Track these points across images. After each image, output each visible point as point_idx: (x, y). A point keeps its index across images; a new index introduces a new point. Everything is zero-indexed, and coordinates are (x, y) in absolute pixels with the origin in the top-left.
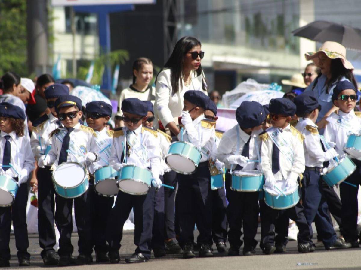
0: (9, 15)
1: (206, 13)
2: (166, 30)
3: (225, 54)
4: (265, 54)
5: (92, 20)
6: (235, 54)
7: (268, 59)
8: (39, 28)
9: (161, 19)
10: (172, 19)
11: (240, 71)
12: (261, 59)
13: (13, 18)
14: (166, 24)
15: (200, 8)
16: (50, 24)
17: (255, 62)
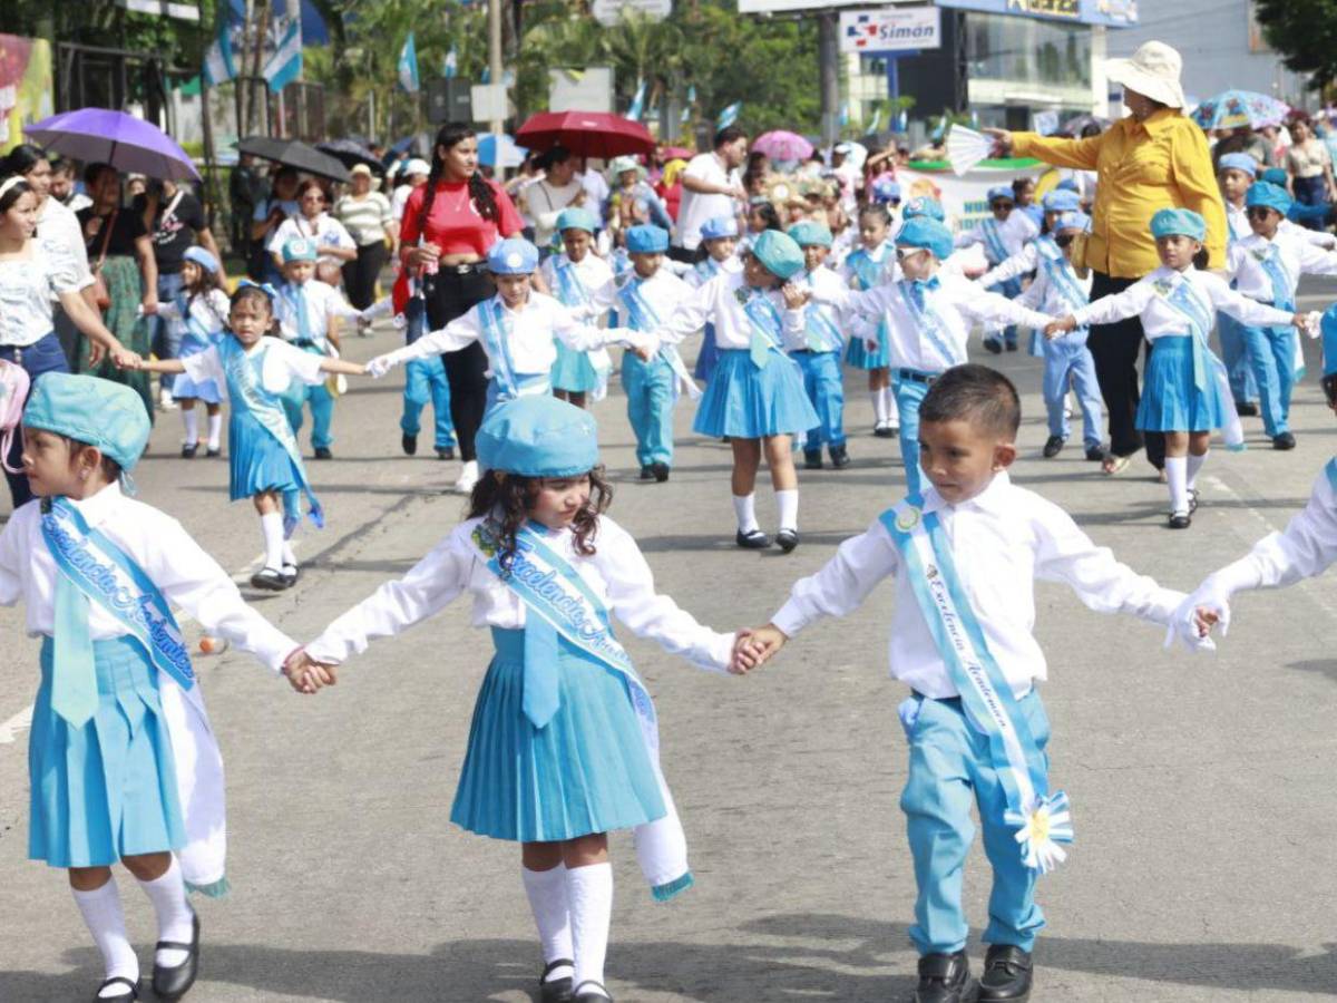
0: (805, 60)
1: (998, 54)
2: (957, 70)
3: (1017, 91)
4: (1058, 90)
5: (884, 61)
6: (1026, 91)
7: (1061, 95)
8: (831, 74)
9: (952, 60)
10: (963, 58)
11: (1032, 107)
12: (1053, 94)
13: (807, 64)
14: (957, 63)
15: (992, 48)
16: (842, 68)
17: (1047, 98)
